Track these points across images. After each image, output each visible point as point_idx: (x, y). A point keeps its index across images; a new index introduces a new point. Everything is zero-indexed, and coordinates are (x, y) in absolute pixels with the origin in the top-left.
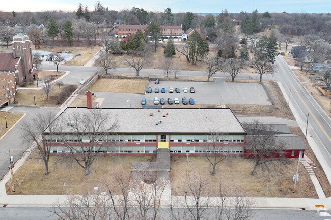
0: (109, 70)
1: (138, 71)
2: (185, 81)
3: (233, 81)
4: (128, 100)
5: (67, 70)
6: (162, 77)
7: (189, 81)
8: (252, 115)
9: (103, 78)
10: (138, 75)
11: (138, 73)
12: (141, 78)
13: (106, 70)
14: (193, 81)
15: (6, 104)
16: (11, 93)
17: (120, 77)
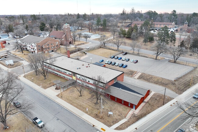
0: (105, 44)
1: (118, 46)
2: (142, 56)
3: (175, 62)
4: (91, 58)
5: (91, 42)
6: (130, 52)
7: (144, 57)
8: (152, 82)
9: (103, 48)
10: (118, 49)
11: (118, 48)
12: (119, 51)
13: (104, 44)
14: (147, 57)
15: (53, 51)
16: (55, 47)
17: (110, 49)
